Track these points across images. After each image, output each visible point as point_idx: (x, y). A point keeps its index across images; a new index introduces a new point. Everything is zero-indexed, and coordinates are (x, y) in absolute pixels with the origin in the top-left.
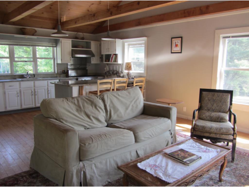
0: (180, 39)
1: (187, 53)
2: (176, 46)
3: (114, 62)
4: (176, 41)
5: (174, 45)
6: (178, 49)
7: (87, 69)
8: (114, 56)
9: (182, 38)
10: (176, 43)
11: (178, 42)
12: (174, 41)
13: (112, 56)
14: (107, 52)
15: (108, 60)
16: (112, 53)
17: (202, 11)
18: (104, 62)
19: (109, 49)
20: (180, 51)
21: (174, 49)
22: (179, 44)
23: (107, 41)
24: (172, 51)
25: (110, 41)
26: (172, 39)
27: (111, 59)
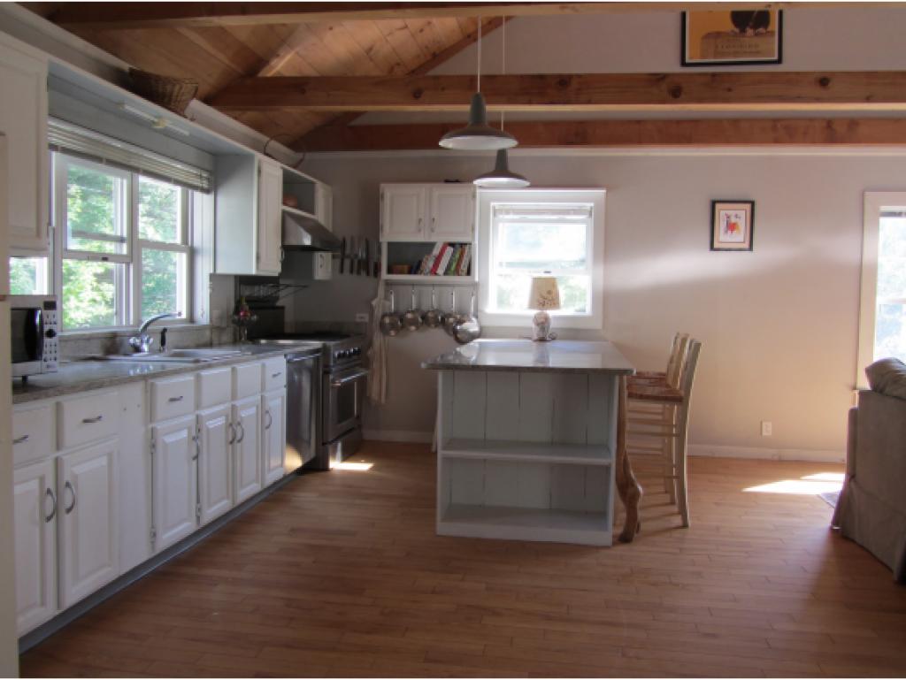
0: (748, 207)
1: (769, 253)
2: (731, 227)
3: (446, 274)
4: (731, 213)
5: (721, 225)
6: (740, 237)
7: (279, 303)
8: (450, 250)
9: (752, 203)
10: (728, 217)
11: (736, 216)
12: (723, 213)
13: (436, 251)
14: (420, 230)
15: (406, 267)
16: (439, 239)
17: (833, 132)
18: (384, 275)
19: (434, 219)
20: (746, 245)
21: (722, 237)
22: (742, 224)
23: (422, 189)
24: (716, 245)
25: (440, 190)
26: (714, 203)
27: (431, 264)
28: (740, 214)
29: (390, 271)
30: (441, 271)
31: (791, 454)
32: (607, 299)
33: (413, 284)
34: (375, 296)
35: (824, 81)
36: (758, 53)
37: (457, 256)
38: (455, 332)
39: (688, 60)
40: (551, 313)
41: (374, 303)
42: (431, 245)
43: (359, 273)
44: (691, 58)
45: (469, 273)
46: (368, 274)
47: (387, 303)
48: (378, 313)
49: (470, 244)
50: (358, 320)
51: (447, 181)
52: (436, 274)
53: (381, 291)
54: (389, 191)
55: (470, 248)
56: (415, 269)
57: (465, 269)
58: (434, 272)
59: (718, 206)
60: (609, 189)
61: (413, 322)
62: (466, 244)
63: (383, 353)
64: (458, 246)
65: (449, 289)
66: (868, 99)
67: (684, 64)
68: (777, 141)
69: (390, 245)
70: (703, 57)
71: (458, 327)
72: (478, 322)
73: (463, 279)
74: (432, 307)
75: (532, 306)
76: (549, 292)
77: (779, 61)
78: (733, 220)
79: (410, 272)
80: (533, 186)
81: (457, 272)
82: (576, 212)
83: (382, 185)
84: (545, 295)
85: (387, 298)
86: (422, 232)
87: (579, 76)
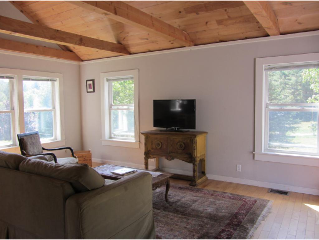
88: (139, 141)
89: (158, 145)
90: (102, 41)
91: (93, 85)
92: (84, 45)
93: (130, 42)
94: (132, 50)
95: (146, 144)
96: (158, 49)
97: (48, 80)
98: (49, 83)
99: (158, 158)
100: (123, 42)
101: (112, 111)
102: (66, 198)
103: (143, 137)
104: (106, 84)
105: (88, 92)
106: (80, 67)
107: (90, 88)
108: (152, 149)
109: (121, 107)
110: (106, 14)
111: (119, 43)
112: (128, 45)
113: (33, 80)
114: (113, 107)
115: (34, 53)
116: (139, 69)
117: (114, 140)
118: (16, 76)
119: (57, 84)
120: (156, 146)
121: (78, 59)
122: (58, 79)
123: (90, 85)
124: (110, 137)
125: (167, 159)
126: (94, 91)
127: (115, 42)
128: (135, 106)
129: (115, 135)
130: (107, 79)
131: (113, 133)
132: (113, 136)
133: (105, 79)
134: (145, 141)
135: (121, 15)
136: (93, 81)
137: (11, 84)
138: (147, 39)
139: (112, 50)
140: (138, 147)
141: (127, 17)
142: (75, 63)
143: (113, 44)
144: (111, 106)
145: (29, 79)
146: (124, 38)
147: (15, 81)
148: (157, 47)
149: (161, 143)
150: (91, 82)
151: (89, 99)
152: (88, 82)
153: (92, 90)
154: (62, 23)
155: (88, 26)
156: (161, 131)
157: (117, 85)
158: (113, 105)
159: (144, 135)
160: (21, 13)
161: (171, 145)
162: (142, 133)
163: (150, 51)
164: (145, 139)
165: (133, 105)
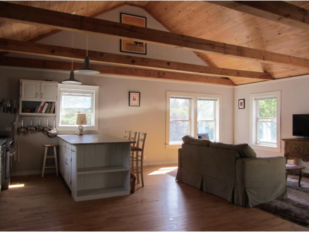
0: (138, 94)
1: (145, 107)
2: (134, 99)
3: (45, 113)
4: (134, 95)
5: (132, 99)
6: (136, 102)
8: (47, 104)
9: (140, 93)
10: (133, 97)
12: (132, 95)
13: (42, 105)
14: (37, 97)
15: (29, 110)
16: (43, 101)
17: (160, 75)
18: (21, 113)
19: (42, 94)
20: (138, 105)
21: (132, 102)
22: (137, 99)
23: (38, 82)
24: (131, 105)
25: (44, 83)
26: (129, 93)
27: (39, 109)
28: (136, 96)
29: (23, 112)
30: (43, 111)
31: (151, 164)
32: (99, 121)
33: (31, 116)
34: (15, 121)
35: (168, 63)
36: (140, 51)
37: (50, 106)
38: (48, 133)
39: (122, 50)
40: (84, 126)
41: (14, 123)
42: (40, 102)
43: (7, 112)
44: (123, 50)
45: (54, 112)
46: (11, 112)
47: (20, 124)
48: (16, 127)
49: (55, 102)
50: (6, 130)
51: (46, 80)
52: (42, 113)
53: (17, 119)
54: (24, 82)
55: (54, 104)
56: (33, 110)
57: (53, 111)
58: (41, 112)
59: (131, 93)
60: (101, 86)
61: (31, 130)
62: (53, 102)
63: (18, 142)
64: (49, 103)
65: (46, 118)
66: (178, 69)
67: (121, 51)
68: (146, 76)
69: (23, 102)
70: (126, 50)
71: (49, 132)
72: (56, 129)
73: (52, 115)
74: (39, 125)
75: (77, 124)
76: (84, 119)
77: (146, 54)
78: (135, 97)
79: (31, 112)
80: (82, 84)
81: (50, 112)
82: (88, 93)
83: (21, 80)
84: (83, 120)
85: (20, 121)
86: (37, 98)
87: (106, 53)
88: (281, 147)
89: (296, 149)
90: (253, 72)
91: (243, 103)
92: (240, 76)
93: (274, 71)
94: (276, 76)
95: (285, 148)
96: (298, 74)
97: (212, 100)
98: (213, 102)
99: (296, 160)
100: (269, 71)
101: (258, 123)
102: (236, 159)
103: (283, 142)
104: (254, 103)
105: (239, 108)
106: (234, 89)
107: (241, 105)
108: (291, 152)
109: (265, 120)
110: (258, 61)
111: (265, 72)
112: (273, 72)
113: (203, 100)
114: (259, 120)
115: (205, 82)
116: (281, 91)
117: (259, 145)
118: (194, 97)
119: (218, 102)
120: (294, 150)
121: (233, 84)
122: (219, 99)
123: (241, 103)
124: (256, 143)
125: (304, 161)
126: (244, 107)
127: (262, 71)
128: (277, 120)
129: (260, 142)
130: (254, 98)
131: (259, 140)
132: (258, 142)
133: (253, 98)
134: (285, 145)
135: (268, 60)
136: (244, 100)
137: (190, 102)
138: (288, 68)
139: (260, 78)
140: (279, 152)
141: (272, 60)
142: (231, 87)
143: (261, 73)
144: (257, 119)
145: (201, 100)
146: (270, 68)
147: (193, 100)
148: (297, 73)
149: (299, 147)
150: (242, 101)
151: (240, 114)
152: (240, 101)
153: (243, 107)
154: (224, 61)
155: (242, 62)
156: (299, 139)
157: (262, 103)
158: (259, 119)
159: (285, 141)
160: (198, 57)
161: (307, 150)
162: (283, 140)
163: (291, 76)
164: (285, 144)
165: (276, 118)
